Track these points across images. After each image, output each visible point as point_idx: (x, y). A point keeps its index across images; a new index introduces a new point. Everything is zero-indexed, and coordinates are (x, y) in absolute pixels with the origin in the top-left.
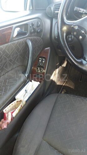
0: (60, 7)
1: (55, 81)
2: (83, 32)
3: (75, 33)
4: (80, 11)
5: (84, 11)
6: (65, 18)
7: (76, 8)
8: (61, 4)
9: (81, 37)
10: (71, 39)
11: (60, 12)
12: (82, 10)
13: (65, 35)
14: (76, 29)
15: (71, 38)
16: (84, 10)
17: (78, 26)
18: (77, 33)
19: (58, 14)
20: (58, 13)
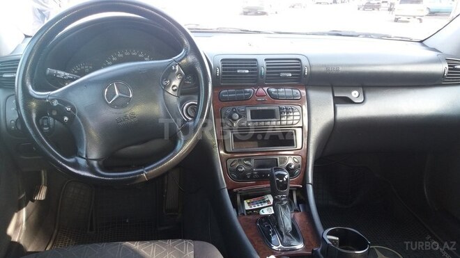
0: (17, 65)
1: (22, 243)
2: (68, 109)
3: (55, 113)
4: (59, 75)
5: (65, 76)
6: (30, 88)
7: (49, 70)
8: (19, 60)
9: (66, 118)
10: (47, 128)
11: (18, 76)
12: (62, 74)
13: (34, 116)
14: (55, 105)
15: (48, 125)
16: (66, 74)
17: (57, 100)
18: (57, 113)
19: (14, 81)
20: (15, 78)
